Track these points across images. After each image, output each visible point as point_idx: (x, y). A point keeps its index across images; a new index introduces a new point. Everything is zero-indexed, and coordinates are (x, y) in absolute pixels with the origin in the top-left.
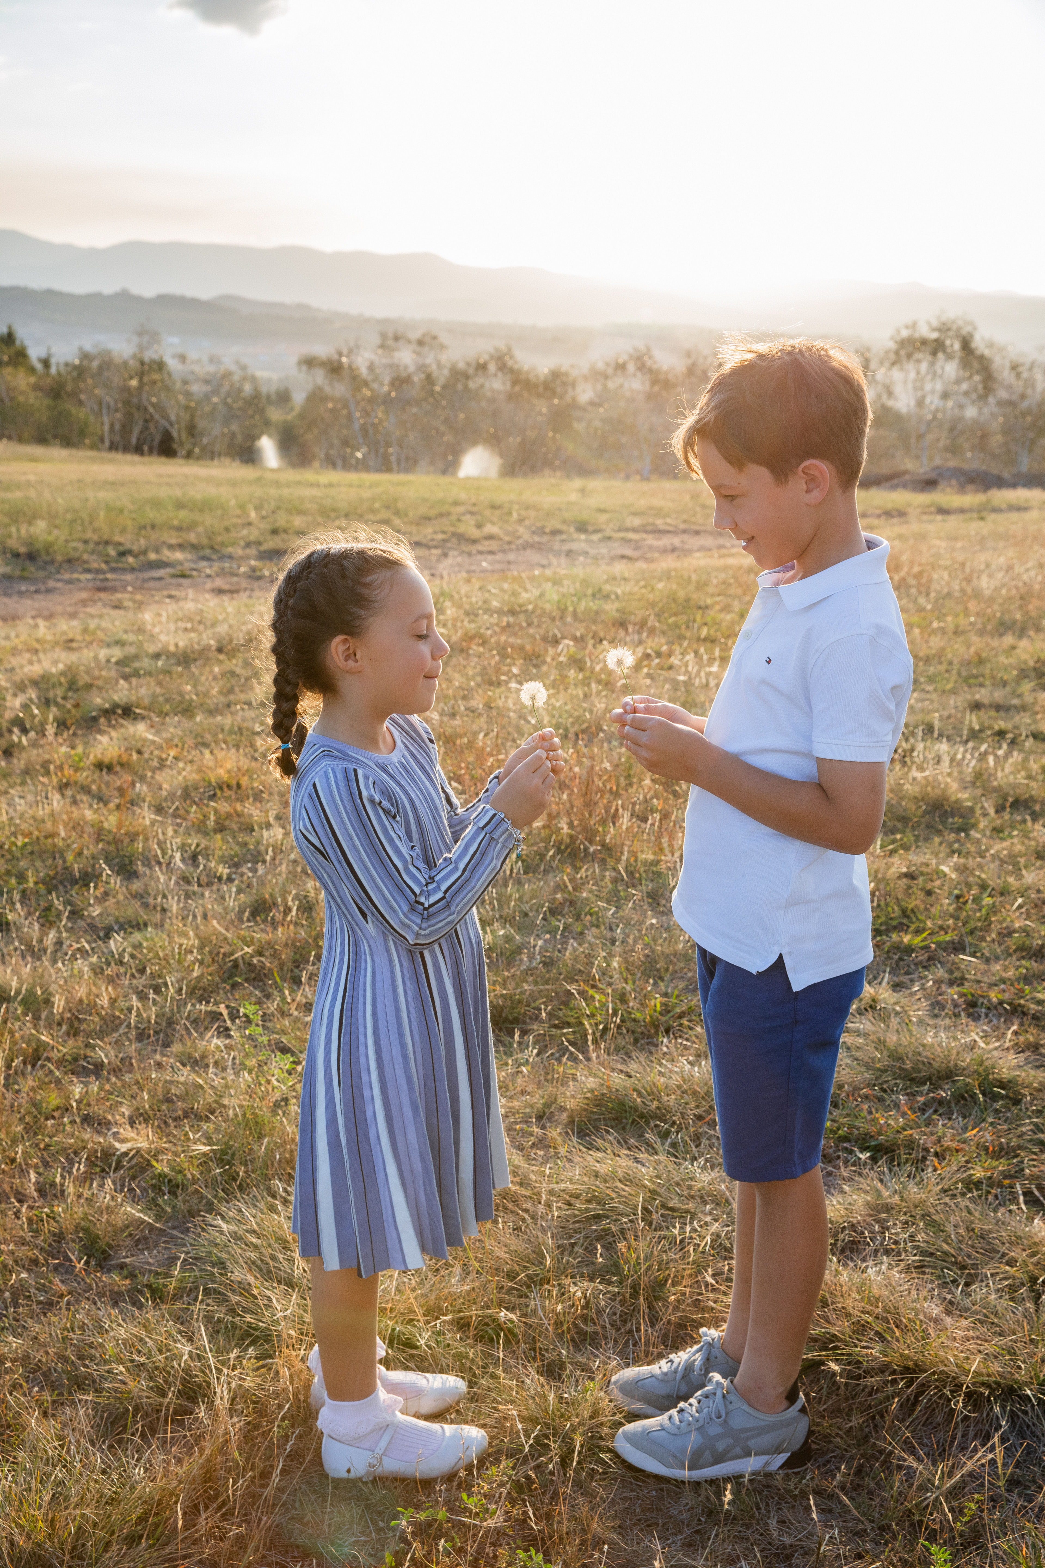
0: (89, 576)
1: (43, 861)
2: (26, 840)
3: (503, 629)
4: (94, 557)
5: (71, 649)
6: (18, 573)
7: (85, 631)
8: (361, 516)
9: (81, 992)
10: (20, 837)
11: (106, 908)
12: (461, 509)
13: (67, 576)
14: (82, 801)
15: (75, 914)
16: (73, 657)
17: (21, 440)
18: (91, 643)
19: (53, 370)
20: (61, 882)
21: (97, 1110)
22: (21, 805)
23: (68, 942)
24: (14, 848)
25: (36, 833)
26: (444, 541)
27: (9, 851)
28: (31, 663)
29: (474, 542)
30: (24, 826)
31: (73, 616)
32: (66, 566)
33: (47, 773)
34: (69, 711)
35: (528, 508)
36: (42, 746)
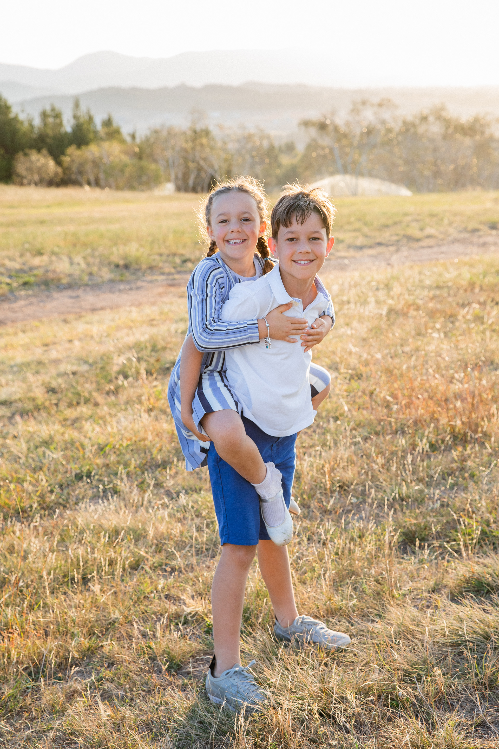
0: (163, 277)
1: (139, 455)
2: (129, 443)
3: (432, 299)
4: (166, 265)
5: (152, 325)
6: (118, 278)
7: (162, 313)
8: (341, 227)
9: (162, 528)
10: (125, 441)
11: (177, 481)
12: (409, 218)
13: (149, 278)
14: (161, 419)
15: (158, 485)
16: (154, 331)
17: (118, 188)
18: (165, 321)
19: (138, 140)
20: (150, 467)
21: (173, 592)
22: (124, 423)
23: (155, 501)
24: (121, 448)
25: (134, 439)
26: (398, 241)
27: (118, 449)
28: (128, 335)
29: (418, 240)
30: (127, 435)
31: (154, 304)
32: (149, 271)
33: (140, 402)
34: (153, 365)
35: (455, 214)
36: (136, 387)
